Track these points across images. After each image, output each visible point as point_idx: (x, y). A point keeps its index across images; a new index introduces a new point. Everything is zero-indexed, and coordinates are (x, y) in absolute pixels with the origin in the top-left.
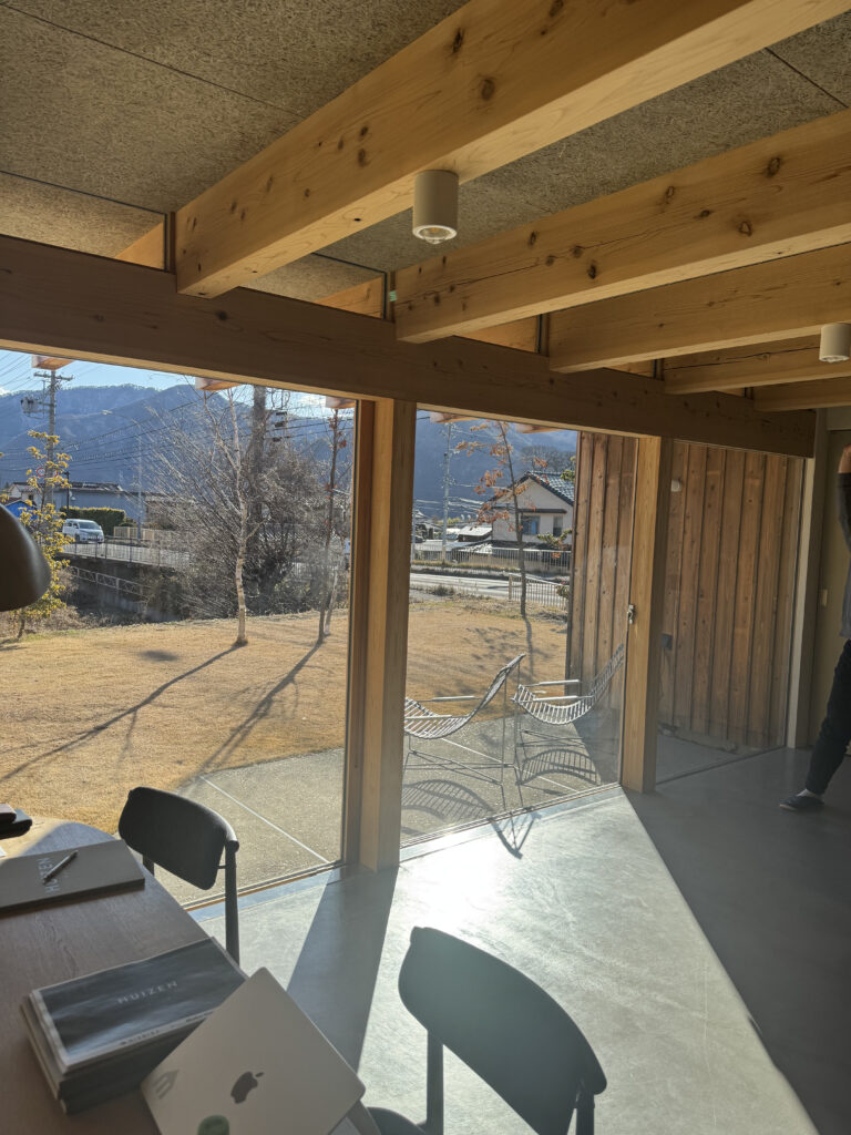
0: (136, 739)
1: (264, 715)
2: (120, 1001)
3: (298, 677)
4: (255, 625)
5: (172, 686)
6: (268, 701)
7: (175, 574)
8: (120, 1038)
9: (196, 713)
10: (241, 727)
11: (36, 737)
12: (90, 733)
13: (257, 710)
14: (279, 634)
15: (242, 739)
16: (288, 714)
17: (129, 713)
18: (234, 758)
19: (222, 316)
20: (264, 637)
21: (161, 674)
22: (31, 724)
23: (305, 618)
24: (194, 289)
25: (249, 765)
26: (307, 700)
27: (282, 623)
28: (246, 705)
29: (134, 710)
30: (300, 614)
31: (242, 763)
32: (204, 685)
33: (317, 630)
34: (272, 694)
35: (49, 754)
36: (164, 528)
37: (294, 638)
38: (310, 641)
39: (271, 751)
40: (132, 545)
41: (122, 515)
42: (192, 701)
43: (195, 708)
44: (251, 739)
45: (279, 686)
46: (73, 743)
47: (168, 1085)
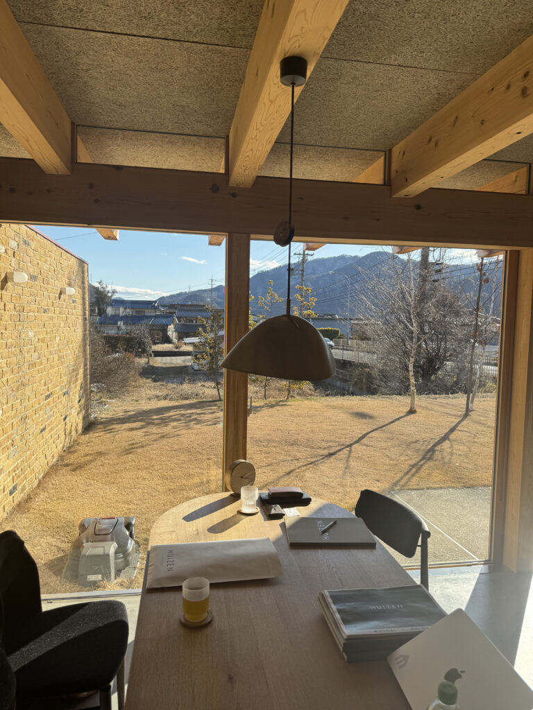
0: (353, 463)
1: (430, 459)
2: (371, 607)
3: (452, 436)
4: (422, 401)
5: (370, 435)
6: (432, 450)
7: (369, 367)
8: (374, 628)
9: (387, 452)
10: (416, 464)
11: (299, 455)
12: (326, 456)
13: (425, 455)
14: (437, 408)
15: (417, 472)
16: (446, 460)
17: (347, 447)
18: (411, 483)
19: (418, 207)
20: (427, 409)
21: (364, 426)
22: (295, 448)
23: (455, 398)
24: (402, 193)
25: (421, 489)
26: (458, 452)
27: (438, 400)
28: (418, 451)
29: (350, 446)
30: (450, 395)
31: (417, 487)
32: (390, 435)
33: (465, 406)
34: (435, 445)
35: (305, 465)
36: (363, 339)
37: (448, 411)
38: (460, 413)
39: (435, 482)
40: (343, 349)
41: (338, 332)
42: (383, 445)
43: (385, 449)
44: (423, 473)
45: (439, 441)
46: (317, 461)
47: (403, 662)
